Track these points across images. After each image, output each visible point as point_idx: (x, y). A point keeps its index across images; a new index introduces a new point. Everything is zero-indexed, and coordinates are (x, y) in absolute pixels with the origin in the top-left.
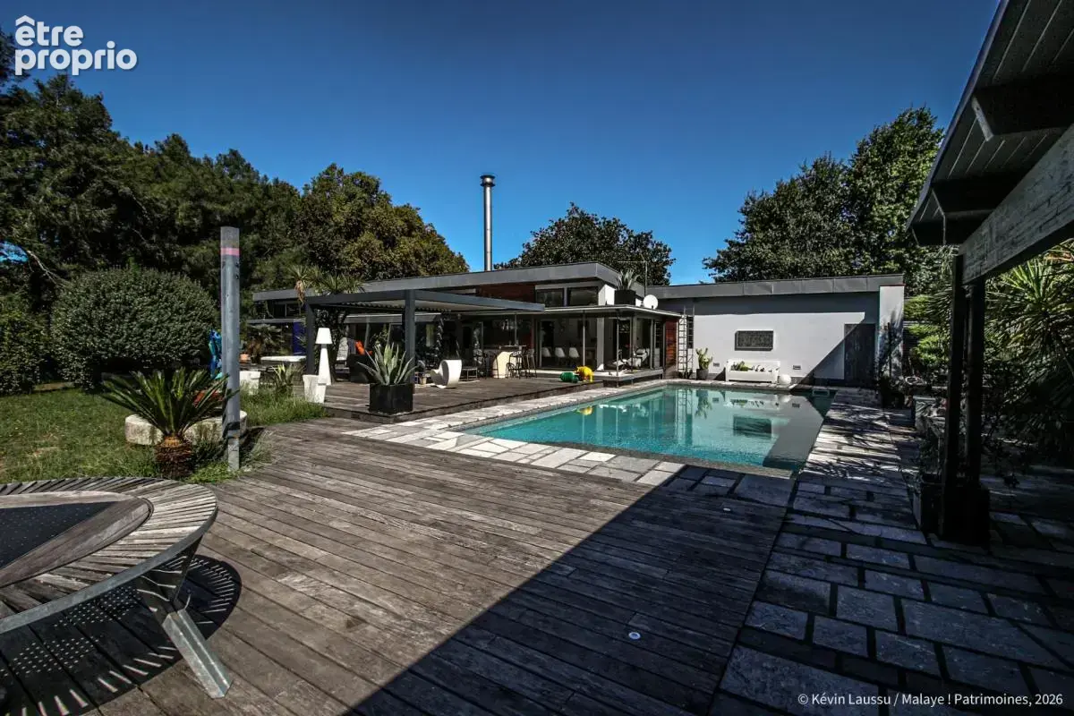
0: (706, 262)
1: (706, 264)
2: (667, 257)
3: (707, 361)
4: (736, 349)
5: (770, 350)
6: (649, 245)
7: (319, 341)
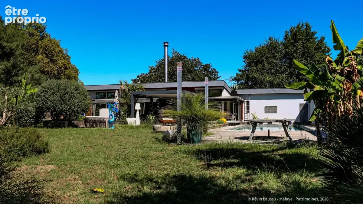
0: (232, 78)
1: (232, 79)
2: (217, 75)
3: (255, 117)
4: (265, 113)
5: (277, 113)
6: (210, 70)
7: (136, 109)
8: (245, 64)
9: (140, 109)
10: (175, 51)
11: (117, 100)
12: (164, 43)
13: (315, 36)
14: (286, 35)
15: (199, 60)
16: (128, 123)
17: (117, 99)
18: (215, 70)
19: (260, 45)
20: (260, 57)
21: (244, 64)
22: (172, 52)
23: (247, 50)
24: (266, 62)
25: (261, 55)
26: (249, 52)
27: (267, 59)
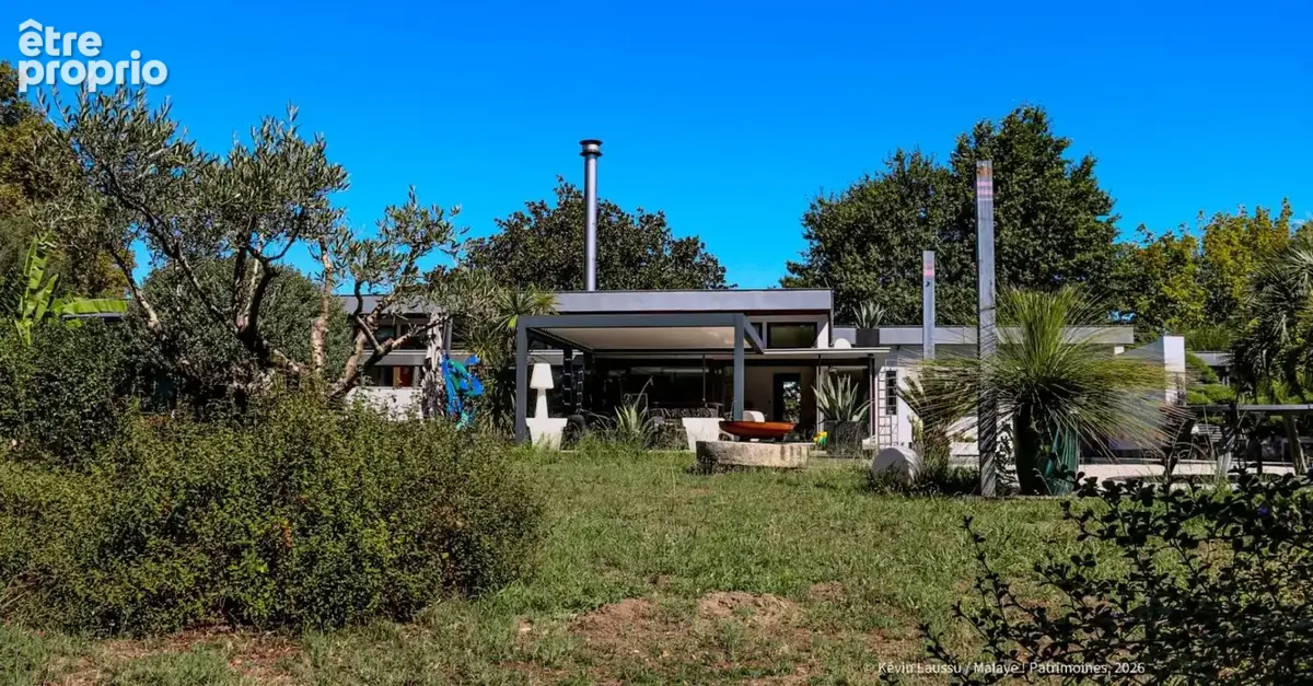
2: (723, 281)
6: (697, 259)
7: (534, 384)
8: (811, 243)
9: (551, 385)
10: (566, 185)
11: (439, 353)
12: (585, 143)
13: (1064, 155)
14: (961, 149)
15: (665, 220)
16: (535, 438)
17: (438, 348)
18: (715, 262)
19: (868, 177)
20: (874, 220)
21: (806, 246)
22: (555, 189)
23: (819, 196)
24: (897, 240)
25: (878, 213)
26: (827, 201)
27: (899, 226)
